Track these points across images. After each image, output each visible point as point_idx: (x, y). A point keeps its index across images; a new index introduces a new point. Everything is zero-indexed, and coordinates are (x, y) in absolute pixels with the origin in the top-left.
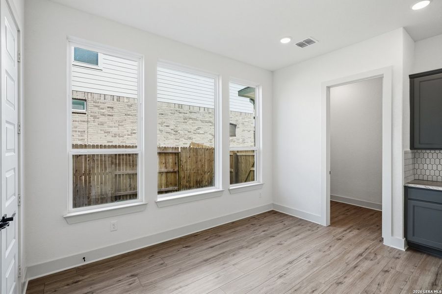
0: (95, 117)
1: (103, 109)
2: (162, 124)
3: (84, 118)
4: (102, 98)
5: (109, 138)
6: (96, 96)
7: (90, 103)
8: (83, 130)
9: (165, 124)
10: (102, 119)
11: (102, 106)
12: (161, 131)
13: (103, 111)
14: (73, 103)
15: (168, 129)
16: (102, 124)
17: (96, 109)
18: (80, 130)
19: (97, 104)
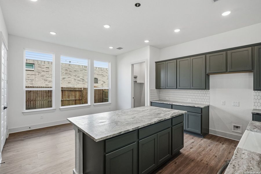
0: (39, 72)
1: (43, 68)
2: (75, 76)
3: (33, 73)
4: (43, 63)
5: (47, 83)
6: (39, 62)
7: (36, 65)
8: (32, 79)
9: (77, 76)
10: (43, 73)
11: (43, 67)
12: (75, 79)
13: (43, 69)
14: (26, 65)
15: (79, 79)
16: (43, 76)
17: (39, 69)
18: (31, 79)
19: (40, 66)
